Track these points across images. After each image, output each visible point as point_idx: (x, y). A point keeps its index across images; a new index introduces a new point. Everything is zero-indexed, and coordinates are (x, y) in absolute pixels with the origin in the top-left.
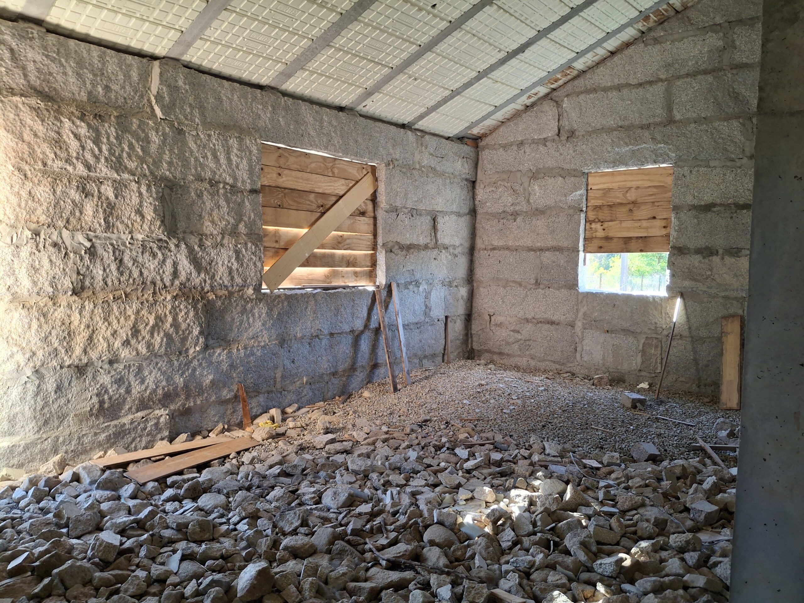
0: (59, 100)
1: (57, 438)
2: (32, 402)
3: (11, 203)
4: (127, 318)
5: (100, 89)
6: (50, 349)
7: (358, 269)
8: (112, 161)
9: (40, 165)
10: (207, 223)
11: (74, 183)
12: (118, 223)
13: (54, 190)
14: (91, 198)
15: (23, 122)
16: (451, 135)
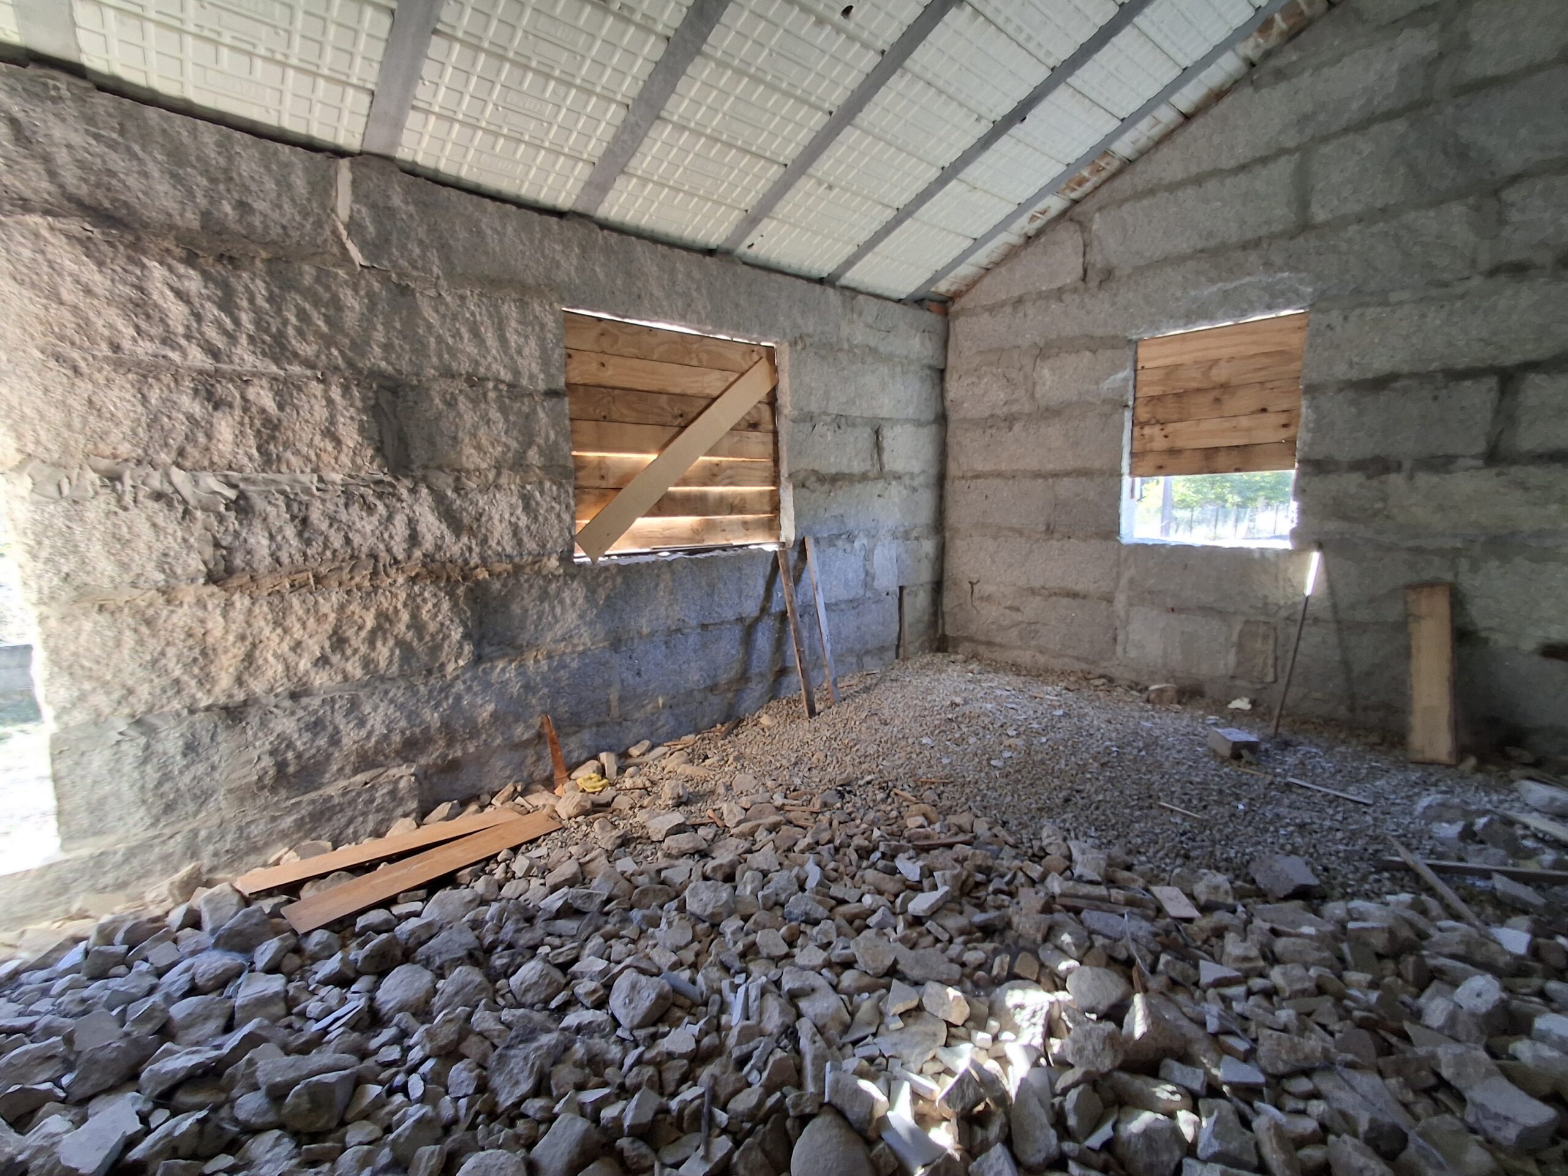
0: (137, 226)
1: (195, 833)
2: (136, 775)
3: (49, 423)
4: (321, 619)
5: (228, 208)
6: (165, 681)
7: (749, 517)
8: (264, 342)
9: (105, 350)
10: (469, 450)
11: (187, 383)
12: (289, 455)
13: (143, 396)
14: (228, 410)
15: (57, 267)
16: (903, 296)
